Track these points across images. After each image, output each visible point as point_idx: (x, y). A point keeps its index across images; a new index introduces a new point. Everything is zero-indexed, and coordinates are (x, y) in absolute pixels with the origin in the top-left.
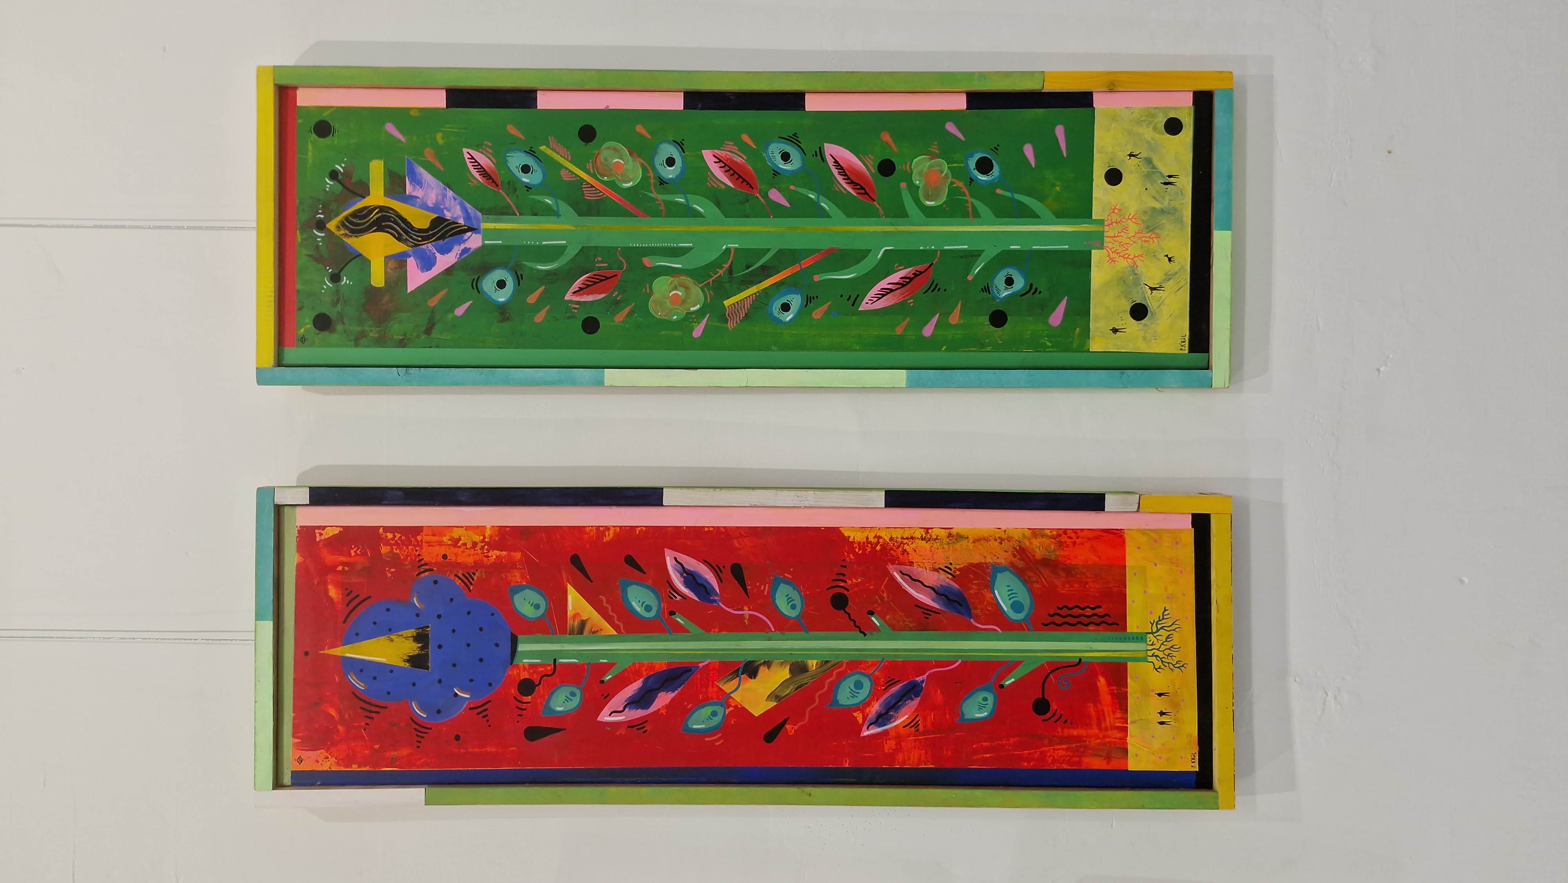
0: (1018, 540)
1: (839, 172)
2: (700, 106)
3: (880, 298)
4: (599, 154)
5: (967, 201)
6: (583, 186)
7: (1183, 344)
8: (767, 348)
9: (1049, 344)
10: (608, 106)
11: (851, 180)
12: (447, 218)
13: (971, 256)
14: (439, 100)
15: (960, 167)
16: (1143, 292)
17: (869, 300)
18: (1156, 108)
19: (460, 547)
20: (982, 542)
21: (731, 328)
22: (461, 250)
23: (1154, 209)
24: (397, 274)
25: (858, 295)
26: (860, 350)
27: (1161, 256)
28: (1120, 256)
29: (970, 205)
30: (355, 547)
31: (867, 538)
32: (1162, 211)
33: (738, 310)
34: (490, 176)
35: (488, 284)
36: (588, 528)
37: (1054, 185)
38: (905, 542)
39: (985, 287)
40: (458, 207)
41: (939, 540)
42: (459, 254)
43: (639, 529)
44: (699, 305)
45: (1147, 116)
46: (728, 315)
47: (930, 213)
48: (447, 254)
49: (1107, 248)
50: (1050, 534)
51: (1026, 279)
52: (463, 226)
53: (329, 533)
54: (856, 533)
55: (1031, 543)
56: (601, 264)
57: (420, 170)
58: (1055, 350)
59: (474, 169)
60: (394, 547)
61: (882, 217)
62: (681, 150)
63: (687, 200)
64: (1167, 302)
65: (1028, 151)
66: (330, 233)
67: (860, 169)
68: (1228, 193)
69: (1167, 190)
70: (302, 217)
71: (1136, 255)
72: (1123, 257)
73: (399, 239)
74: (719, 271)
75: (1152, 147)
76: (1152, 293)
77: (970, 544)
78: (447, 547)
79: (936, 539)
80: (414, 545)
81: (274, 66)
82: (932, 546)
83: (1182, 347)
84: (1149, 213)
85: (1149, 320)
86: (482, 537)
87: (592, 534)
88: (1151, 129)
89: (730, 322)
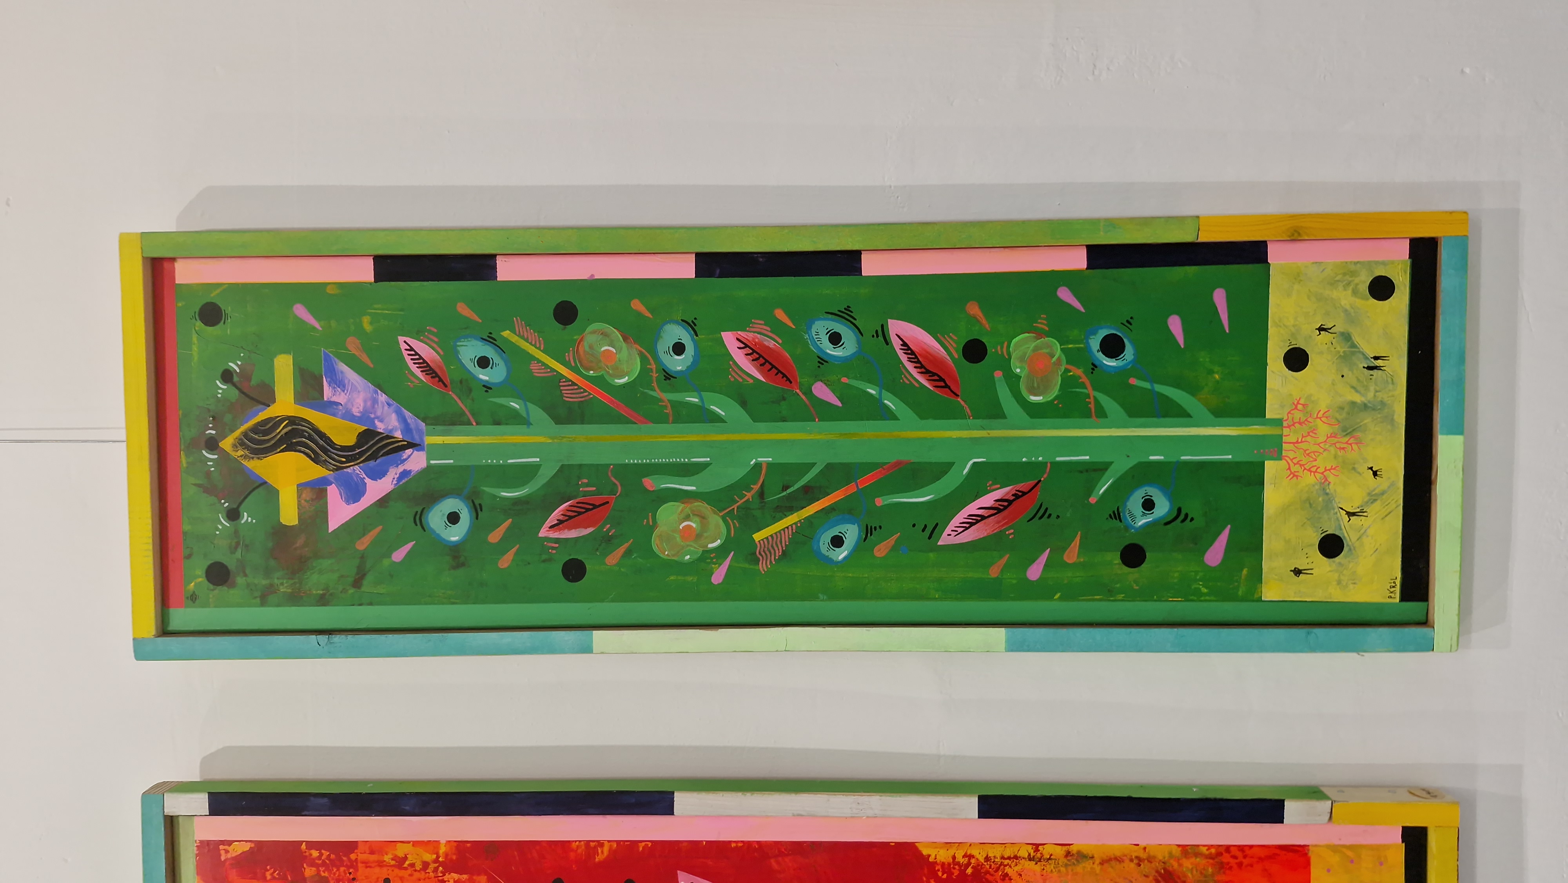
0: (1163, 860)
1: (908, 358)
2: (718, 271)
3: (967, 528)
4: (582, 340)
5: (1088, 396)
6: (560, 384)
7: (1392, 590)
8: (811, 596)
9: (1205, 590)
10: (593, 275)
11: (925, 368)
12: (379, 430)
13: (1095, 470)
14: (365, 272)
15: (1078, 349)
16: (1337, 519)
17: (952, 531)
18: (1356, 263)
19: (406, 869)
20: (1113, 863)
21: (764, 570)
22: (399, 474)
23: (1353, 404)
24: (314, 508)
25: (937, 525)
26: (940, 599)
27: (1363, 468)
28: (1305, 469)
29: (1092, 400)
30: (271, 869)
31: (954, 857)
32: (1365, 407)
33: (772, 546)
34: (436, 373)
35: (436, 518)
36: (574, 843)
37: (1211, 372)
38: (1006, 863)
39: (1114, 512)
40: (394, 416)
41: (1053, 861)
42: (395, 479)
43: (643, 844)
44: (719, 541)
45: (1344, 274)
46: (760, 553)
47: (1036, 412)
48: (380, 479)
49: (1287, 458)
50: (1207, 853)
51: (1171, 500)
52: (401, 441)
53: (237, 849)
54: (938, 850)
55: (1180, 865)
56: (586, 489)
57: (342, 367)
58: (1213, 598)
59: (414, 363)
60: (320, 868)
61: (969, 419)
62: (693, 333)
63: (701, 399)
64: (1371, 532)
65: (1175, 324)
66: (224, 454)
67: (938, 353)
68: (1460, 382)
69: (1371, 377)
70: (188, 433)
71: (1327, 468)
72: (1309, 470)
73: (316, 460)
74: (746, 493)
75: (1351, 317)
76: (1350, 519)
77: (1095, 866)
78: (389, 868)
79: (1050, 859)
80: (347, 866)
81: (142, 233)
82: (1044, 869)
83: (1391, 594)
84: (1346, 410)
85: (1345, 557)
86: (435, 856)
87: (579, 851)
88: (1349, 292)
89: (762, 563)
